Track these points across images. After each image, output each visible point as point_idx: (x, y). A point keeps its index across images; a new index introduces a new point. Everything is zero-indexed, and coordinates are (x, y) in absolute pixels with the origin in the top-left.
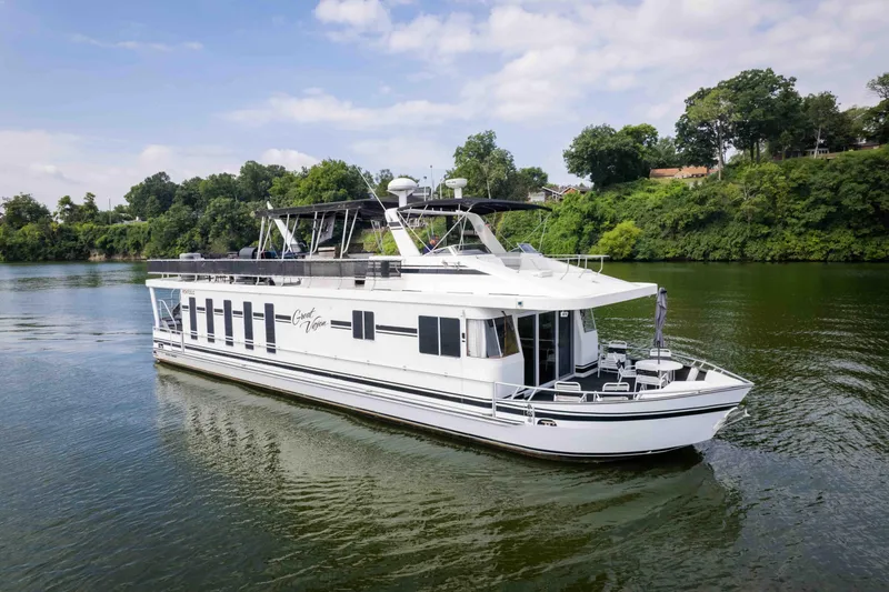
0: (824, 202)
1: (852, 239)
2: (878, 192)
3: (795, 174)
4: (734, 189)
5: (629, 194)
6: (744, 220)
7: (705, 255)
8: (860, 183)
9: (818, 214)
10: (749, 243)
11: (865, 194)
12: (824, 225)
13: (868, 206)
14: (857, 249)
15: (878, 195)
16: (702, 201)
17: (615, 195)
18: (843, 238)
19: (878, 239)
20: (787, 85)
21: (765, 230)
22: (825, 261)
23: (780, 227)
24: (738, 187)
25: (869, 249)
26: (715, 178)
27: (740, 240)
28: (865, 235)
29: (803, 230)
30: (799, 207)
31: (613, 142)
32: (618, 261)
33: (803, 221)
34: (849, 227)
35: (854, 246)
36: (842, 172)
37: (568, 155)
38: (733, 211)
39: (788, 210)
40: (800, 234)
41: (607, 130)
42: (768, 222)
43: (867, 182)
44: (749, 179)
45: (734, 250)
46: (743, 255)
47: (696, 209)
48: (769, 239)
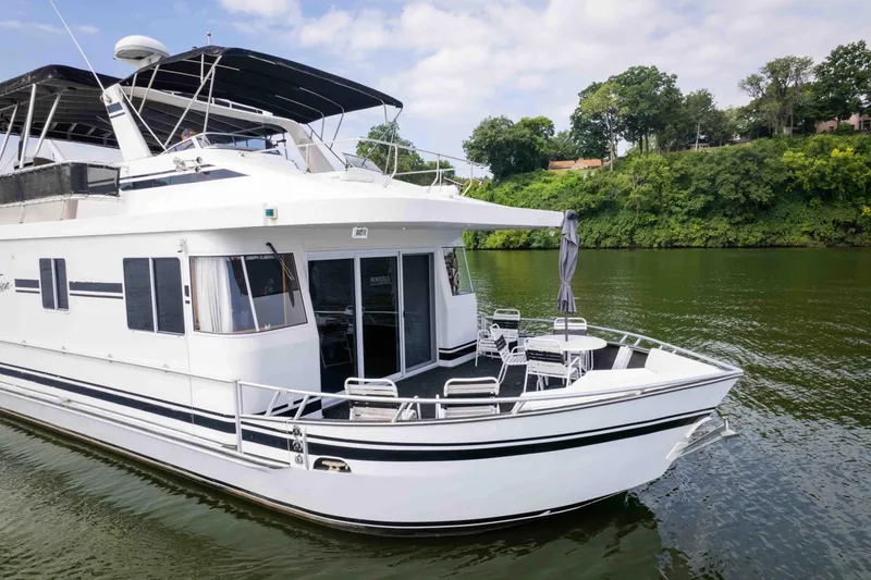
0: (704, 192)
1: (728, 226)
2: (748, 182)
3: (677, 165)
4: (623, 179)
5: (527, 185)
6: (633, 208)
7: (597, 242)
8: (733, 174)
9: (698, 203)
10: (638, 231)
11: (737, 185)
12: (704, 213)
13: (740, 195)
14: (732, 236)
15: (748, 186)
16: (594, 190)
17: (513, 185)
18: (720, 226)
19: (748, 227)
20: (669, 82)
21: (652, 218)
22: (705, 247)
23: (665, 216)
24: (626, 177)
25: (742, 235)
26: (607, 169)
27: (629, 227)
28: (738, 223)
29: (685, 217)
30: (682, 196)
31: (510, 133)
32: (514, 249)
33: (686, 210)
34: (725, 215)
35: (729, 233)
36: (718, 164)
37: (467, 146)
38: (624, 199)
39: (673, 199)
40: (683, 222)
41: (505, 121)
42: (655, 211)
43: (739, 173)
44: (637, 169)
45: (624, 237)
46: (633, 242)
47: (588, 198)
48: (656, 227)
